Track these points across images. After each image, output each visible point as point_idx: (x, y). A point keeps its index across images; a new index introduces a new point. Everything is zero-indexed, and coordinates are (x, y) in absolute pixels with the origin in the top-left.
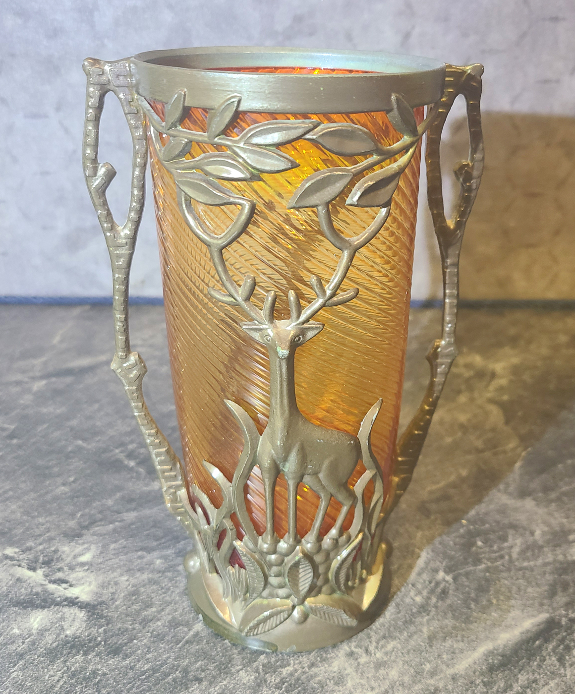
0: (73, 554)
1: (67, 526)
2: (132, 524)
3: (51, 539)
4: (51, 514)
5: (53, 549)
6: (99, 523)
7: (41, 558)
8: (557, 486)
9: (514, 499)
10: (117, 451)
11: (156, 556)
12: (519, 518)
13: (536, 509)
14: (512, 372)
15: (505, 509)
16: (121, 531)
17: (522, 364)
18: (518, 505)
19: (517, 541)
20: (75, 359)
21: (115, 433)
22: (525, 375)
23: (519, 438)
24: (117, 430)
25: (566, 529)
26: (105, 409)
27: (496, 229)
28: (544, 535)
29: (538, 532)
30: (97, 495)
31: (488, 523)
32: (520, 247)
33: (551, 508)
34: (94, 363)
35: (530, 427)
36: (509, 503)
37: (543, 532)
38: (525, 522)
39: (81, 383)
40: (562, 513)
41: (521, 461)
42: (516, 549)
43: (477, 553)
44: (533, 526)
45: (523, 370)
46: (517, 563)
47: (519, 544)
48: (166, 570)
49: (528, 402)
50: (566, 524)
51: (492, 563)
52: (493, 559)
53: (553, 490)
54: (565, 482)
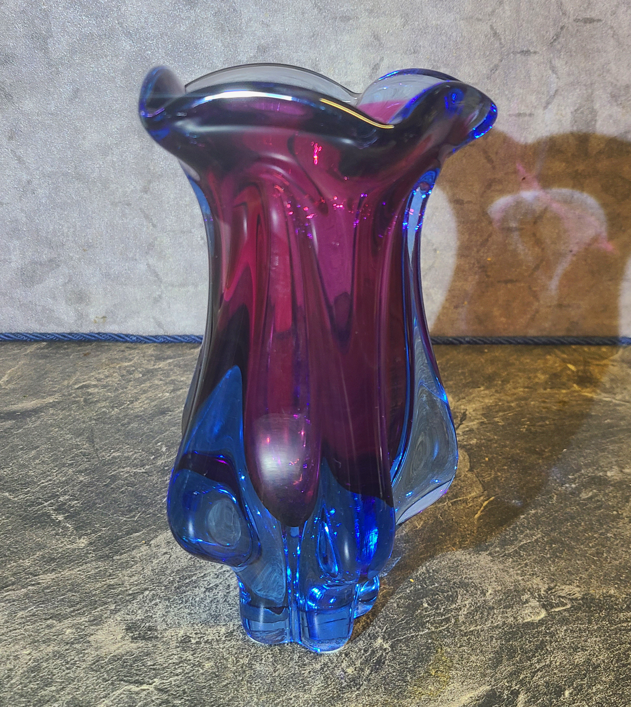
8: (516, 540)
9: (469, 554)
10: (46, 504)
11: (66, 625)
12: (472, 576)
13: (491, 565)
14: (484, 414)
15: (458, 566)
16: (32, 597)
17: (496, 405)
18: (473, 561)
19: (467, 602)
20: (19, 400)
21: (47, 484)
22: (497, 417)
23: (483, 486)
24: (50, 480)
25: (520, 588)
26: (41, 456)
27: (474, 264)
28: (496, 595)
29: (490, 591)
30: (13, 555)
31: (438, 582)
32: (499, 282)
33: (507, 565)
34: (39, 405)
35: (496, 474)
36: (463, 559)
37: (495, 591)
38: (478, 581)
39: (20, 428)
40: (519, 569)
41: (481, 512)
42: (464, 611)
43: (422, 617)
44: (486, 586)
45: (496, 412)
46: (463, 628)
47: (468, 606)
48: (75, 642)
49: (497, 447)
50: (522, 582)
51: (436, 628)
52: (438, 623)
53: (512, 544)
54: (526, 535)
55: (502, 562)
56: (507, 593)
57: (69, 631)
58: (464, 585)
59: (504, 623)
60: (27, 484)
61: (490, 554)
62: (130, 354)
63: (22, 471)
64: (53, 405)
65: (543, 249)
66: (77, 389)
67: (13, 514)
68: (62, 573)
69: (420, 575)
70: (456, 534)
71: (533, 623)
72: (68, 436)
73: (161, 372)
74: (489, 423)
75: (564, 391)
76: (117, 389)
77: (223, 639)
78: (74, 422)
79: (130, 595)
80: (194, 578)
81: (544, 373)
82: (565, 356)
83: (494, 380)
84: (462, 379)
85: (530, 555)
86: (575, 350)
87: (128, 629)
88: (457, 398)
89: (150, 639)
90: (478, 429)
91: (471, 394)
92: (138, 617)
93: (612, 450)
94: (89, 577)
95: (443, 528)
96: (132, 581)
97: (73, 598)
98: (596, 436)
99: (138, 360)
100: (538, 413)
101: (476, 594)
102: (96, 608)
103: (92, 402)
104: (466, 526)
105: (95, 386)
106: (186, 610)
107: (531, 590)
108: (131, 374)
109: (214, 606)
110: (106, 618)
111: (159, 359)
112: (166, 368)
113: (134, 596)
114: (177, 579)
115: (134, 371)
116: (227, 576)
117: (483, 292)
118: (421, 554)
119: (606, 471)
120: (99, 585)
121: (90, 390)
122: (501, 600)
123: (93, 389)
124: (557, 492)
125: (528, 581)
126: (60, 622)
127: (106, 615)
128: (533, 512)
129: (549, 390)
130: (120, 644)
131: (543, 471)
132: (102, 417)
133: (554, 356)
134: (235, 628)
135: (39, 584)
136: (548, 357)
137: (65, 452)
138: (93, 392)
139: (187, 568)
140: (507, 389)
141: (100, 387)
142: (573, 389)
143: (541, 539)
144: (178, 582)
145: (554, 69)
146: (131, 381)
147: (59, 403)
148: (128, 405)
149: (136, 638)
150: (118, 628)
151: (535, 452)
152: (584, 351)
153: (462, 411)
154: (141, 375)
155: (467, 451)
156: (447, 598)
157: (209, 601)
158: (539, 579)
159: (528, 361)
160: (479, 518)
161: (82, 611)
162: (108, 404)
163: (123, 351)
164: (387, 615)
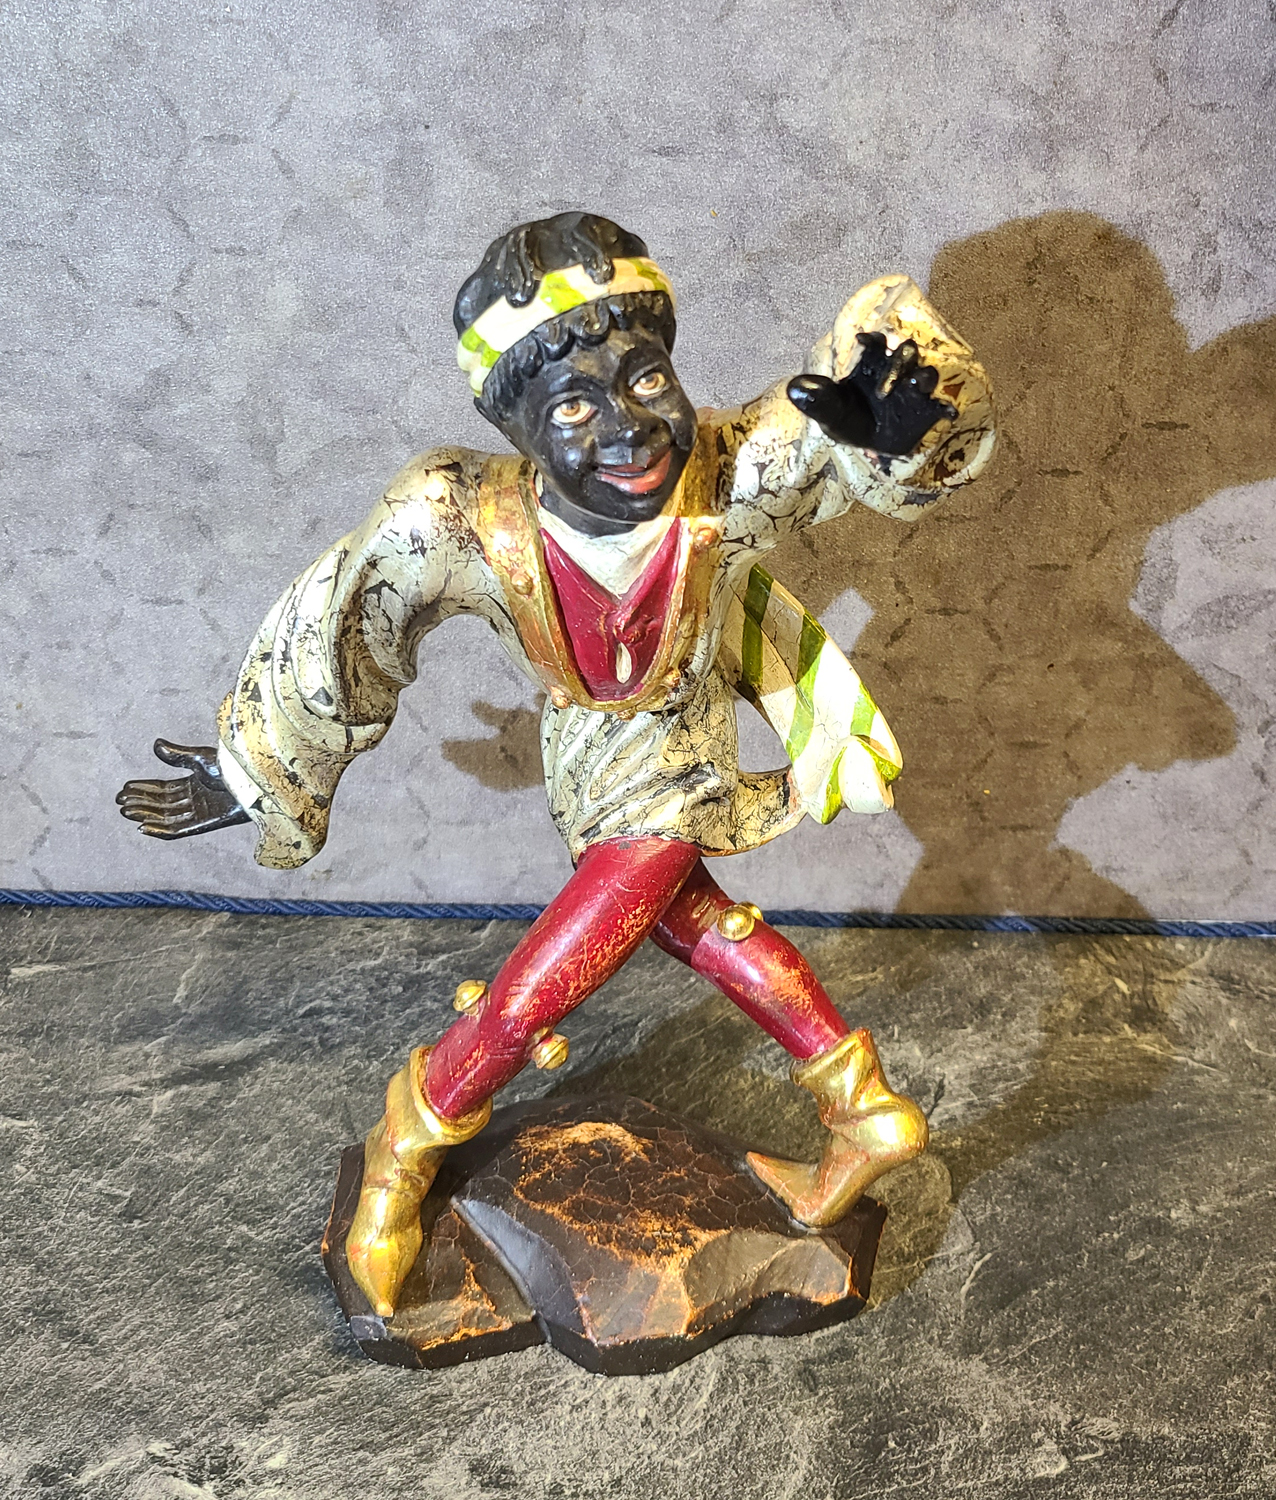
0: (256, 1454)
1: (241, 1401)
2: (345, 1397)
3: (220, 1425)
4: (213, 1376)
5: (223, 1444)
6: (291, 1395)
7: (207, 1461)
8: (1026, 1334)
9: (954, 1358)
10: (307, 1248)
11: (385, 1461)
12: (958, 1396)
13: (987, 1378)
14: (974, 1085)
15: (937, 1379)
16: (327, 1413)
17: (994, 1067)
18: (960, 1371)
19: (952, 1442)
20: (218, 1040)
21: (300, 1209)
22: (994, 1093)
23: (973, 1232)
24: (303, 1203)
25: (1031, 1420)
26: (279, 1155)
27: (961, 798)
28: (994, 1430)
29: (985, 1424)
30: (282, 1339)
31: (909, 1406)
32: (1003, 828)
33: (1011, 1378)
34: (250, 1051)
35: (993, 1209)
36: (945, 1366)
37: (993, 1424)
38: (968, 1406)
39: (231, 1097)
40: (1028, 1388)
41: (972, 1281)
42: (948, 1457)
43: (887, 1464)
44: (979, 1414)
45: (995, 1081)
46: (947, 1484)
47: (953, 1448)
48: (404, 1487)
49: (994, 1155)
50: (1032, 1410)
51: (909, 1482)
52: (912, 1475)
53: (1018, 1342)
54: (1040, 1327)
55: (1004, 1375)
56: (1011, 1428)
57: (391, 1470)
58: (948, 1413)
59: (1006, 1478)
60: (269, 1210)
61: (985, 1359)
62: (374, 942)
63: (256, 1185)
64: (272, 1051)
65: (1080, 777)
66: (304, 1016)
67: (262, 1265)
68: (360, 1373)
69: (882, 1393)
70: (933, 1322)
71: (1048, 1479)
72: (311, 1115)
73: (432, 983)
74: (982, 1106)
75: (1107, 1039)
76: (367, 1021)
77: (609, 1490)
78: (313, 1087)
79: (464, 1413)
80: (552, 1388)
81: (1075, 997)
82: (1111, 959)
83: (989, 1012)
84: (935, 1009)
85: (1045, 1364)
86: (1129, 947)
87: (473, 1469)
88: (928, 1049)
89: (506, 1486)
90: (964, 1116)
91: (951, 1041)
92: (483, 1451)
93: (1182, 1166)
94: (401, 1382)
95: (913, 1310)
96: (462, 1390)
97: (384, 1415)
98: (1157, 1136)
99: (389, 954)
100: (1063, 1085)
101: (965, 1428)
102: (421, 1435)
103: (332, 1047)
104: (948, 1306)
105: (331, 1011)
106: (549, 1441)
107: (1047, 1424)
108: (384, 986)
109: (587, 1436)
110: (438, 1450)
111: (426, 951)
112: (439, 973)
113: (471, 1415)
114: (528, 1389)
115: (387, 978)
116: (599, 1385)
117: (974, 845)
118: (883, 1355)
119: (1169, 1210)
120: (417, 1395)
121: (326, 1020)
122: (1002, 1439)
123: (328, 1017)
124: (1090, 1247)
125: (1042, 1408)
126: (376, 1455)
127: (437, 1446)
128: (1051, 1283)
129: (1081, 1035)
130: (466, 1494)
131: (1069, 1206)
132: (356, 1078)
133: (1092, 958)
134: (623, 1473)
135: (331, 1390)
136: (1082, 961)
137: (312, 1148)
138: (330, 1023)
139: (539, 1369)
140: (1012, 1032)
141: (339, 1014)
142: (1122, 1035)
143: (1062, 1336)
144: (531, 1394)
145: (1106, 498)
146: (386, 1001)
147: (281, 1046)
148: (393, 1053)
149: (487, 1485)
150: (458, 1468)
151: (1056, 1167)
152: (1146, 949)
153: (938, 1079)
154: (400, 989)
155: (947, 1161)
156: (924, 1433)
157: (579, 1427)
158: (1058, 1404)
159: (1048, 969)
160: (969, 1294)
161: (402, 1437)
162: (359, 1050)
163: (360, 934)
164: (837, 1458)
